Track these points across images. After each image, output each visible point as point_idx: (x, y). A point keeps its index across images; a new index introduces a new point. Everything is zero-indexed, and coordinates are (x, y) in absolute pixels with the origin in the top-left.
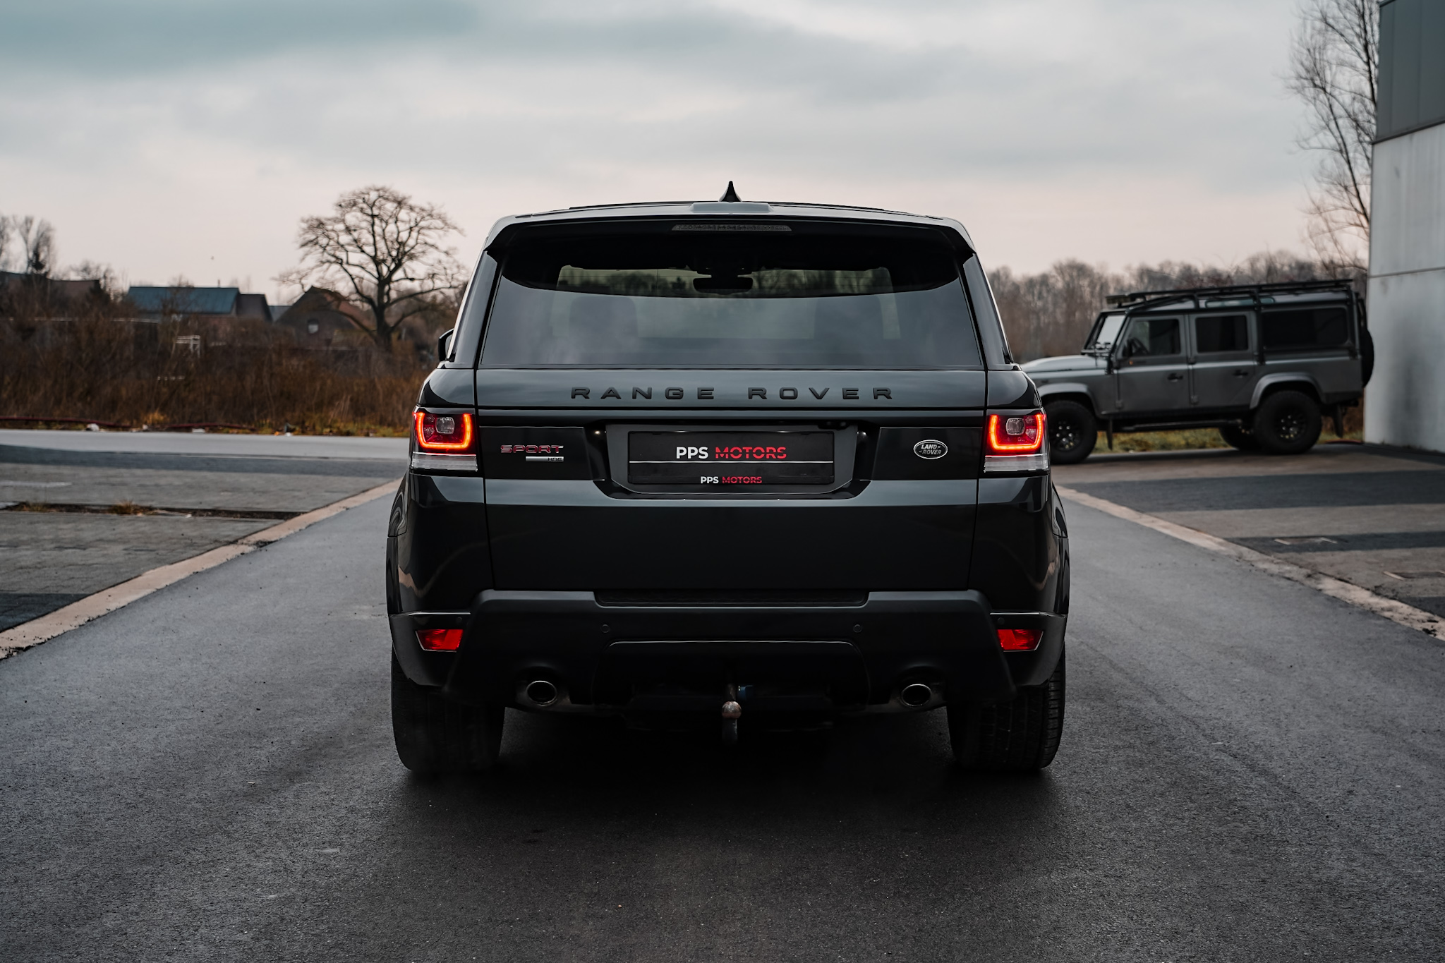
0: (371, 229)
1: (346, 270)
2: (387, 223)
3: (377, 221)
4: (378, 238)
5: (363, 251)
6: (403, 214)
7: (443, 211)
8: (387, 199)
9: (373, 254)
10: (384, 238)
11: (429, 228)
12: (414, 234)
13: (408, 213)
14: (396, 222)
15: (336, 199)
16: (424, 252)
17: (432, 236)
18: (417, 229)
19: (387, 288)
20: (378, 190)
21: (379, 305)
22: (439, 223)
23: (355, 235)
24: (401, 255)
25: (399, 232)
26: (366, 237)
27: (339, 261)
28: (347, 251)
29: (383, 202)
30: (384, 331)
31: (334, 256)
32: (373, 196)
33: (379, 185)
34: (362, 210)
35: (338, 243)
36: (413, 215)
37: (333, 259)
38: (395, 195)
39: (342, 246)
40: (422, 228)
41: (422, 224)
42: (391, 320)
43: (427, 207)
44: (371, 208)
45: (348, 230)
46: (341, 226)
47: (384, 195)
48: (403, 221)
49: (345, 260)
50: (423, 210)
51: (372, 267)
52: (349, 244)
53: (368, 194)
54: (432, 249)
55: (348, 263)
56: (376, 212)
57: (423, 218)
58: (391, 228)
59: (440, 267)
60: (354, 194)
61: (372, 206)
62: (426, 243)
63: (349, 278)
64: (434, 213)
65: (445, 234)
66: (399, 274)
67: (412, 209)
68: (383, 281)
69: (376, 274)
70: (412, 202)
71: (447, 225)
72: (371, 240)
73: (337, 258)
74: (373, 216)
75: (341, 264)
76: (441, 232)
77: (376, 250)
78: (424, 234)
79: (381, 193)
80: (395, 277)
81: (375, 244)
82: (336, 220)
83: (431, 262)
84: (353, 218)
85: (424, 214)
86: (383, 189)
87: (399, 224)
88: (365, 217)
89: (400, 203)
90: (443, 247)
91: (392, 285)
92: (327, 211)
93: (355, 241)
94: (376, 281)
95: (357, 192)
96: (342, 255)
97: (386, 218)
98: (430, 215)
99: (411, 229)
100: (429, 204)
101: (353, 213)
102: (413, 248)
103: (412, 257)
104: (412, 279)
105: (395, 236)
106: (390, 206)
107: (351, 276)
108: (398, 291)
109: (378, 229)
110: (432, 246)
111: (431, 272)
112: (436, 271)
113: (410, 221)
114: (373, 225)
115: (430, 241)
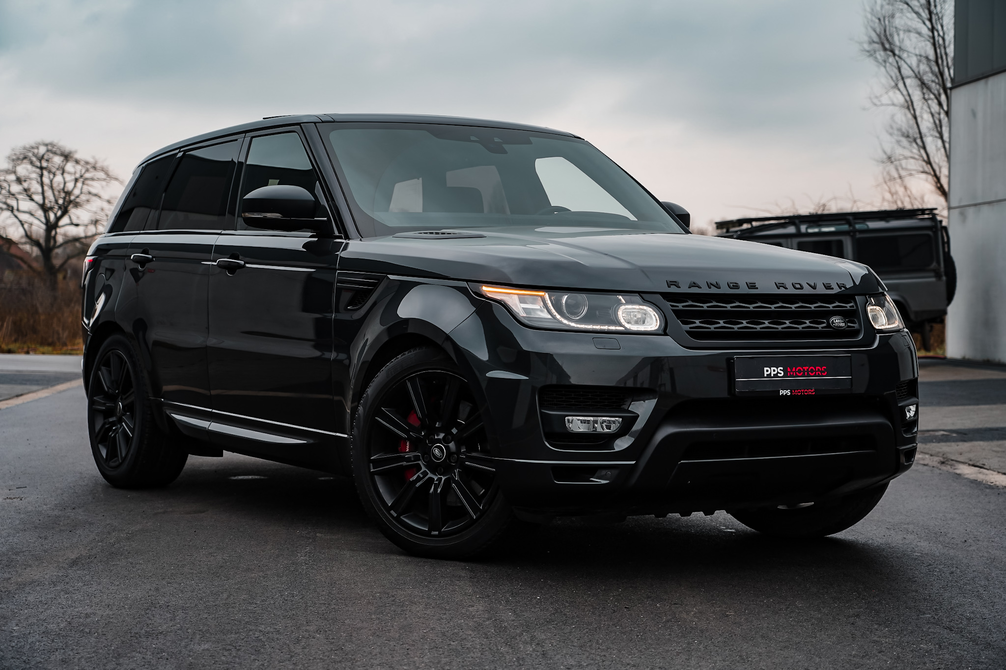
0: (39, 180)
1: (16, 217)
2: (54, 174)
3: (45, 173)
4: (46, 188)
5: (32, 200)
6: (70, 167)
7: (105, 164)
8: (55, 153)
9: (41, 202)
10: (52, 187)
11: (92, 179)
12: (79, 185)
13: (74, 167)
14: (62, 174)
15: (8, 152)
16: (88, 201)
17: (95, 187)
18: (82, 180)
19: (53, 233)
20: (46, 145)
21: (47, 246)
22: (101, 175)
23: (26, 185)
24: (67, 204)
25: (65, 183)
26: (35, 187)
27: (11, 209)
28: (17, 200)
29: (51, 155)
30: (51, 271)
31: (5, 203)
32: (42, 150)
33: (47, 141)
34: (32, 163)
35: (9, 192)
36: (79, 167)
37: (4, 206)
38: (62, 149)
39: (13, 195)
40: (86, 179)
41: (87, 175)
42: (57, 262)
43: (91, 160)
44: (40, 162)
45: (19, 181)
46: (12, 177)
47: (52, 149)
48: (69, 173)
49: (15, 207)
50: (87, 163)
51: (40, 213)
52: (20, 193)
53: (38, 148)
54: (94, 198)
55: (18, 210)
56: (44, 164)
57: (87, 170)
58: (58, 179)
59: (103, 214)
60: (25, 148)
61: (41, 159)
62: (90, 193)
63: (19, 223)
64: (98, 165)
65: (107, 185)
66: (65, 220)
67: (77, 162)
68: (51, 227)
69: (43, 220)
70: (77, 156)
71: (109, 176)
72: (40, 190)
73: (8, 205)
74: (42, 168)
75: (12, 211)
76: (104, 183)
77: (44, 198)
78: (87, 185)
79: (50, 148)
80: (61, 223)
81: (43, 193)
82: (7, 172)
83: (94, 209)
84: (24, 169)
85: (89, 167)
86: (52, 144)
87: (66, 175)
88: (34, 169)
89: (67, 157)
90: (106, 196)
91: (58, 230)
93: (26, 190)
94: (44, 227)
95: (28, 146)
96: (13, 203)
97: (54, 170)
98: (95, 168)
99: (76, 180)
100: (94, 157)
101: (23, 166)
102: (78, 197)
103: (77, 205)
104: (77, 225)
105: (62, 186)
106: (58, 160)
107: (20, 221)
108: (65, 235)
109: (46, 180)
110: (96, 195)
111: (94, 219)
112: (98, 217)
113: (75, 173)
114: (41, 176)
115: (93, 191)
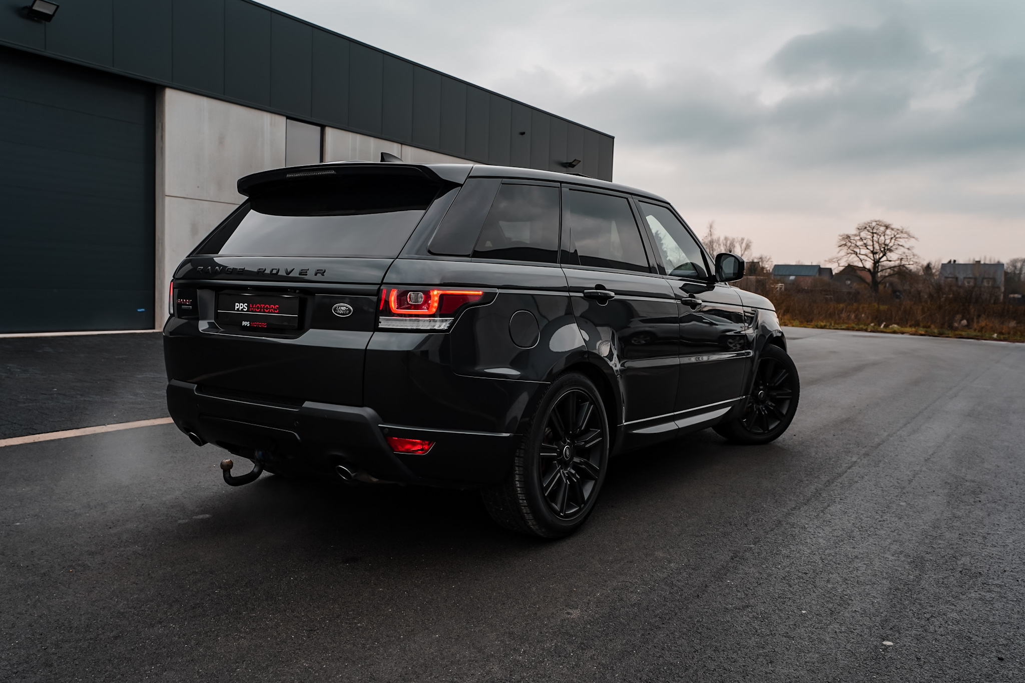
0: (872, 239)
1: (858, 257)
2: (880, 236)
3: (875, 235)
4: (875, 243)
5: (868, 249)
6: (888, 232)
7: (908, 230)
8: (881, 225)
9: (872, 250)
10: (878, 243)
11: (900, 238)
12: (893, 241)
13: (891, 232)
14: (884, 235)
15: (856, 226)
16: (896, 249)
17: (901, 241)
18: (894, 238)
19: (877, 265)
20: (876, 221)
21: (874, 272)
22: (905, 236)
23: (865, 241)
24: (886, 250)
25: (885, 240)
26: (870, 243)
27: (856, 253)
28: (860, 248)
29: (879, 226)
30: (875, 283)
31: (853, 251)
32: (874, 224)
33: (877, 219)
34: (868, 231)
35: (856, 245)
36: (893, 232)
37: (853, 252)
38: (885, 223)
39: (858, 246)
40: (897, 238)
41: (897, 236)
42: (879, 279)
43: (900, 228)
44: (873, 230)
45: (861, 239)
46: (858, 238)
47: (879, 224)
48: (887, 235)
49: (858, 252)
50: (898, 230)
51: (871, 255)
52: (862, 246)
53: (871, 223)
54: (901, 247)
55: (860, 254)
56: (875, 231)
57: (898, 234)
58: (882, 238)
59: (905, 255)
60: (865, 223)
61: (873, 229)
62: (899, 245)
63: (860, 260)
64: (904, 231)
65: (908, 241)
66: (884, 258)
67: (892, 229)
68: (876, 262)
69: (873, 258)
70: (893, 227)
71: (910, 236)
72: (872, 244)
73: (855, 252)
74: (873, 233)
75: (856, 254)
76: (906, 240)
77: (874, 248)
78: (897, 241)
79: (878, 223)
80: (882, 260)
81: (873, 245)
82: (856, 235)
83: (900, 253)
84: (863, 234)
85: (898, 231)
86: (879, 221)
87: (886, 236)
88: (870, 233)
89: (887, 227)
90: (907, 246)
91: (880, 264)
92: (852, 231)
93: (865, 244)
94: (873, 262)
95: (866, 222)
96: (857, 250)
97: (880, 234)
98: (902, 232)
99: (892, 238)
100: (902, 227)
101: (864, 232)
102: (891, 247)
103: (890, 250)
104: (890, 261)
105: (883, 242)
106: (882, 229)
107: (860, 259)
108: (883, 266)
109: (875, 238)
110: (901, 246)
111: (900, 258)
112: (902, 257)
113: (891, 235)
114: (873, 237)
115: (901, 244)
